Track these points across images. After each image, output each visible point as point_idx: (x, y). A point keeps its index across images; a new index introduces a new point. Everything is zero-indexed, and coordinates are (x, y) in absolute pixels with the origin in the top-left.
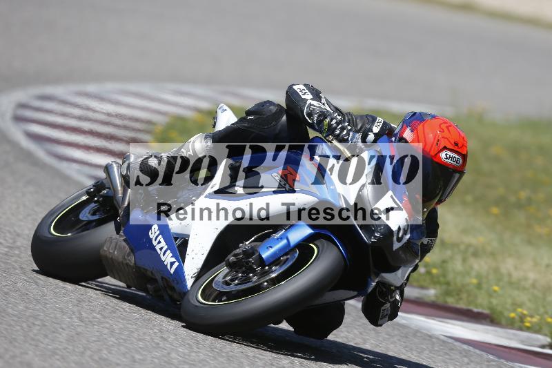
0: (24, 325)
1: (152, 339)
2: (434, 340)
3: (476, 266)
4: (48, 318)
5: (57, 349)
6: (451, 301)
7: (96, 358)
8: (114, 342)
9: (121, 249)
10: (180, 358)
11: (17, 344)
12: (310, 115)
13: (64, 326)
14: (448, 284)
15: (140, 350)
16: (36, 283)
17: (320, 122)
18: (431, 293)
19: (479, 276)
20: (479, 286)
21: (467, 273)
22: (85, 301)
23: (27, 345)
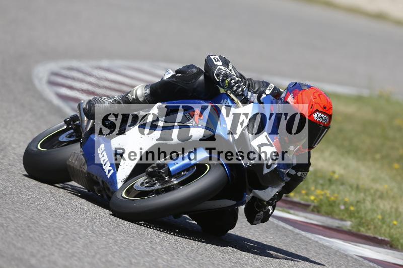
0: (52, 234)
1: (145, 248)
2: (349, 258)
3: (381, 206)
4: (69, 230)
5: (76, 252)
6: (363, 231)
7: (104, 260)
8: (117, 250)
9: (80, 160)
10: (164, 263)
11: (46, 247)
12: (218, 75)
13: (81, 236)
14: (361, 218)
15: (135, 256)
16: (62, 204)
17: (223, 80)
18: (348, 224)
19: (383, 213)
20: (383, 220)
21: (375, 211)
22: (96, 218)
23: (54, 249)
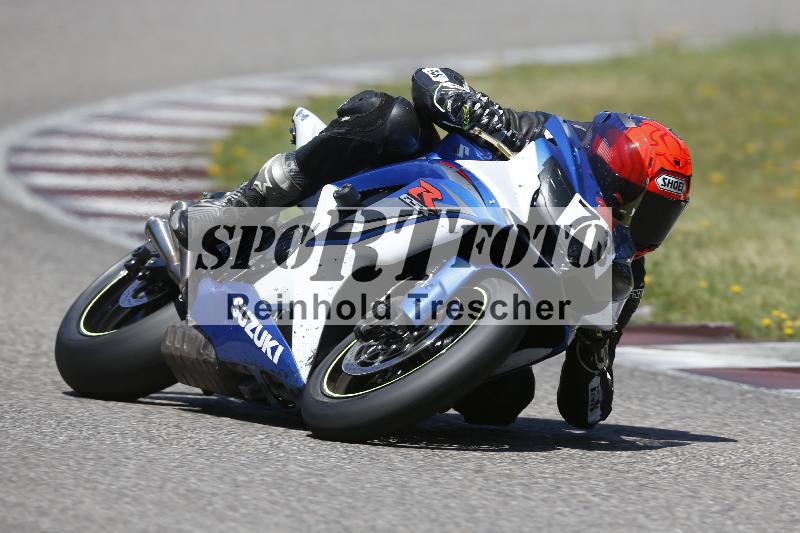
2: (660, 378)
5: (125, 488)
8: (204, 464)
9: (192, 340)
10: (302, 470)
11: (65, 491)
12: (442, 101)
13: (128, 454)
14: (667, 294)
15: (242, 468)
17: (457, 110)
19: (710, 275)
20: (712, 290)
21: (692, 275)
23: (81, 490)
